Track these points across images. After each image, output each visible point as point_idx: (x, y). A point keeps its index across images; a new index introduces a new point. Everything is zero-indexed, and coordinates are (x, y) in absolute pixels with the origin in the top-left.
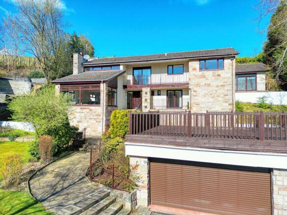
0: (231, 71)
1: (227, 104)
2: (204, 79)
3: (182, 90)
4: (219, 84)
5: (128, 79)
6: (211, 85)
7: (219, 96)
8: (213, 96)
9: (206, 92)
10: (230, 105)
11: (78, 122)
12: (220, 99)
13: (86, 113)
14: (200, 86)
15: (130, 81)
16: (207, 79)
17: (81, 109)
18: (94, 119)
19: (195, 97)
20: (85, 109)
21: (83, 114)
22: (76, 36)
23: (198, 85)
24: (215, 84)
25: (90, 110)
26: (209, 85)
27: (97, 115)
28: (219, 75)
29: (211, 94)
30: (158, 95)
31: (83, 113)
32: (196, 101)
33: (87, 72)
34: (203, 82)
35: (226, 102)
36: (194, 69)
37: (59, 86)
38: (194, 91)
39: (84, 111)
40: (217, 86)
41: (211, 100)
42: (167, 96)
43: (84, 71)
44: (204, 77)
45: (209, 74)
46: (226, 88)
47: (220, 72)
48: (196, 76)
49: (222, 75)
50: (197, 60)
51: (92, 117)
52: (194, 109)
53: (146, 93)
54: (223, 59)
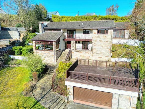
0: (111, 35)
1: (108, 50)
3: (89, 42)
4: (105, 41)
5: (65, 35)
6: (102, 41)
7: (105, 46)
8: (102, 46)
9: (99, 44)
10: (109, 50)
11: (44, 58)
12: (105, 47)
13: (47, 54)
14: (97, 41)
15: (66, 36)
16: (100, 38)
17: (45, 52)
18: (51, 57)
19: (95, 46)
22: (38, 6)
23: (96, 41)
25: (49, 53)
26: (101, 41)
27: (52, 55)
28: (106, 37)
29: (102, 45)
30: (79, 43)
32: (95, 48)
33: (46, 32)
34: (98, 39)
35: (108, 49)
36: (95, 33)
37: (35, 41)
38: (94, 43)
39: (46, 53)
40: (105, 42)
41: (102, 47)
42: (83, 44)
43: (45, 31)
45: (101, 36)
46: (108, 43)
47: (106, 35)
48: (96, 36)
49: (107, 37)
50: (96, 29)
51: (50, 56)
52: (94, 51)
53: (73, 43)
54: (108, 29)
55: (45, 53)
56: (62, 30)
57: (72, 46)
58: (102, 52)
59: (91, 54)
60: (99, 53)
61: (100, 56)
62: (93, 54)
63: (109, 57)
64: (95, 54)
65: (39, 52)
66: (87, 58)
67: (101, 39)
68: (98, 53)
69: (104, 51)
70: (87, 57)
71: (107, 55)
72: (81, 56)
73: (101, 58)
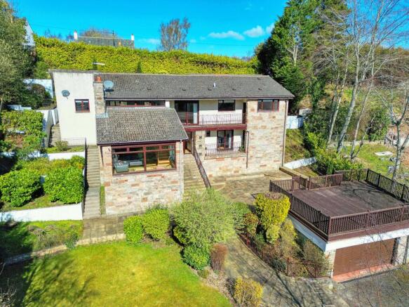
0: (284, 112)
1: (279, 146)
2: (261, 121)
3: (233, 131)
4: (273, 127)
6: (267, 127)
7: (272, 138)
9: (262, 134)
10: (281, 146)
11: (146, 194)
12: (273, 141)
13: (156, 182)
14: (257, 129)
16: (264, 121)
18: (169, 187)
19: (252, 141)
20: (155, 176)
21: (152, 184)
23: (255, 128)
24: (270, 125)
25: (163, 177)
26: (265, 127)
27: (173, 182)
28: (274, 117)
29: (266, 137)
30: (208, 135)
31: (152, 181)
34: (260, 123)
35: (278, 144)
36: (253, 110)
37: (110, 148)
38: (251, 134)
39: (154, 178)
40: (272, 129)
41: (266, 143)
42: (217, 136)
44: (261, 118)
45: (265, 114)
46: (279, 130)
47: (275, 113)
48: (254, 117)
49: (277, 117)
50: (255, 100)
51: (165, 185)
52: (251, 153)
53: (201, 137)
54: (279, 100)
55: (148, 179)
56: (167, 104)
57: (197, 146)
58: (267, 152)
59: (244, 159)
60: (261, 155)
61: (263, 162)
62: (249, 161)
63: (281, 162)
64: (254, 160)
65: (126, 181)
66: (235, 172)
67: (264, 124)
68: (259, 155)
69: (270, 150)
70: (234, 169)
71: (277, 158)
72: (220, 168)
73: (265, 165)
